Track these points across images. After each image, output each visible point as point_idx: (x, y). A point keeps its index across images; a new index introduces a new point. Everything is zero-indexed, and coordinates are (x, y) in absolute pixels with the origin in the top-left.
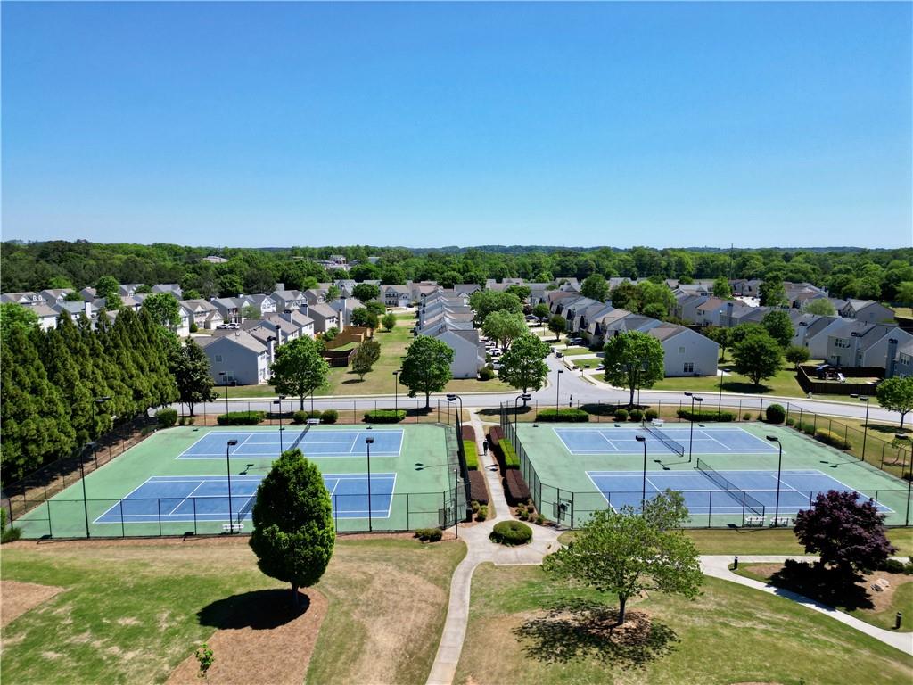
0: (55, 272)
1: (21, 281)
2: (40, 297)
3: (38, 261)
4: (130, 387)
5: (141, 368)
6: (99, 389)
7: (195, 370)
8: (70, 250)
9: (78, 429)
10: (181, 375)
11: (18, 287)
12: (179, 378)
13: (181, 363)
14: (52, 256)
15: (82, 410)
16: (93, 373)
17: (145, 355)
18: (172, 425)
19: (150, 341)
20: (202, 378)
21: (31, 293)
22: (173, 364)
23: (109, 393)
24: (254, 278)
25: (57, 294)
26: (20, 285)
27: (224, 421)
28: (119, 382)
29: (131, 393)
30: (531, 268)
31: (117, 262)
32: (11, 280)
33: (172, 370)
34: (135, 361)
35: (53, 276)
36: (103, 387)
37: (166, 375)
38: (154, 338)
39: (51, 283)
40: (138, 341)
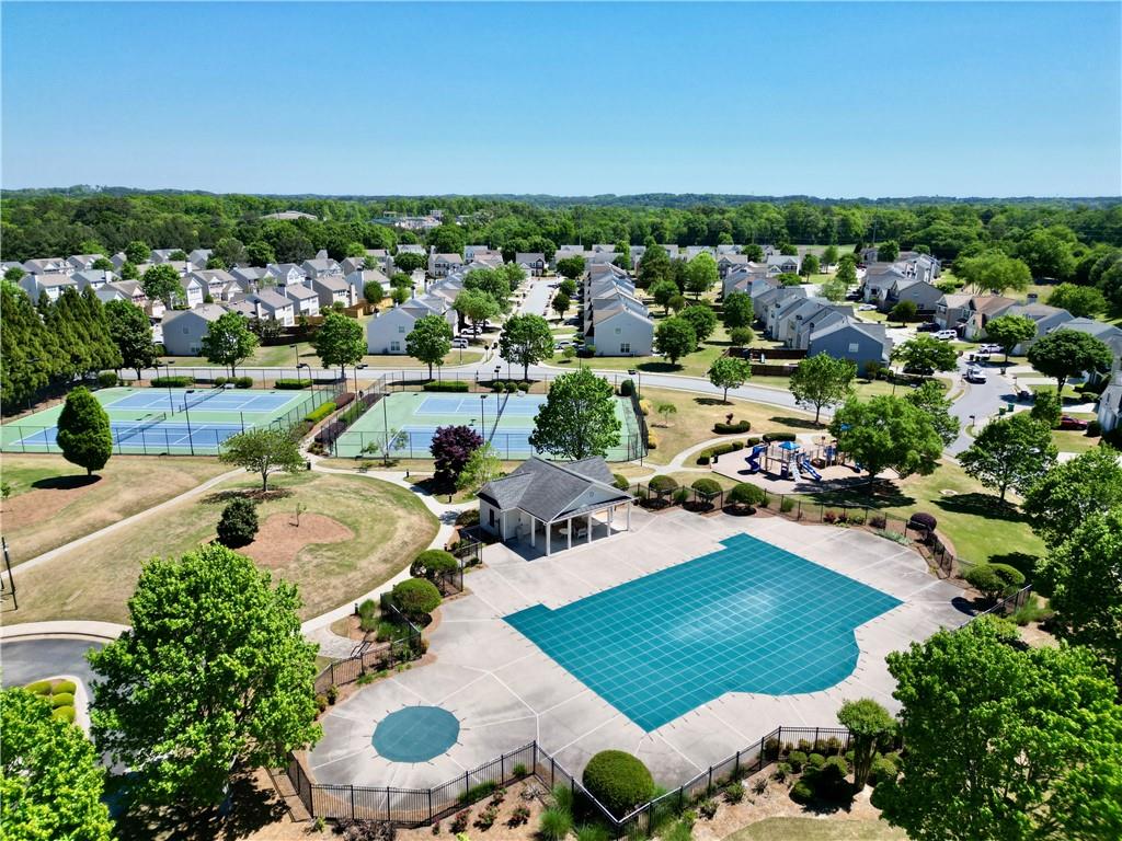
0: (86, 235)
1: (50, 246)
2: (68, 264)
3: (73, 222)
4: (68, 352)
5: (81, 337)
6: (35, 353)
7: (137, 341)
8: (108, 209)
9: (15, 382)
10: (123, 343)
11: (47, 252)
12: (123, 348)
13: (124, 333)
14: (89, 217)
15: (19, 368)
16: (30, 340)
17: (87, 327)
18: (113, 385)
19: (93, 314)
20: (143, 348)
21: (60, 259)
22: (117, 335)
23: (44, 355)
24: (289, 245)
25: (86, 260)
26: (50, 250)
27: (156, 384)
28: (57, 348)
29: (69, 357)
30: (649, 230)
31: (160, 223)
32: (40, 244)
33: (115, 340)
34: (76, 331)
35: (84, 239)
36: (39, 352)
37: (109, 344)
38: (98, 312)
39: (81, 248)
40: (80, 315)
